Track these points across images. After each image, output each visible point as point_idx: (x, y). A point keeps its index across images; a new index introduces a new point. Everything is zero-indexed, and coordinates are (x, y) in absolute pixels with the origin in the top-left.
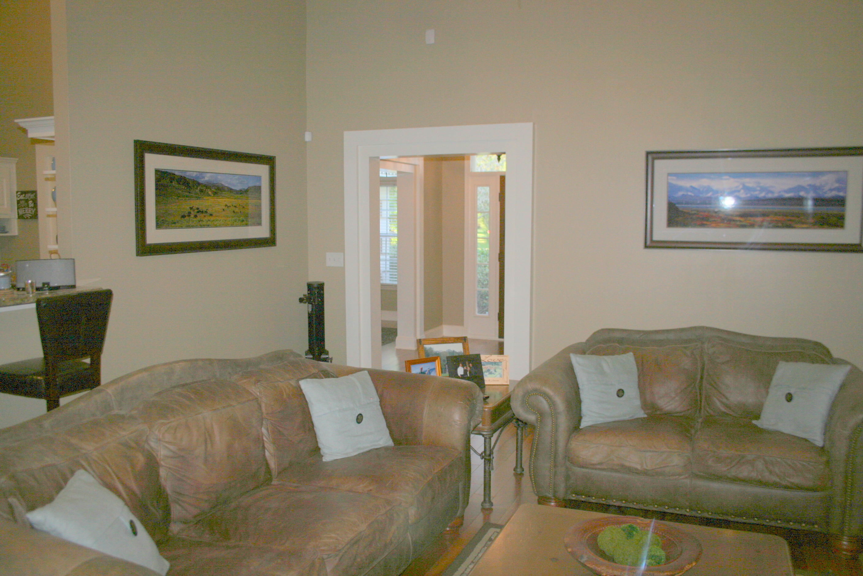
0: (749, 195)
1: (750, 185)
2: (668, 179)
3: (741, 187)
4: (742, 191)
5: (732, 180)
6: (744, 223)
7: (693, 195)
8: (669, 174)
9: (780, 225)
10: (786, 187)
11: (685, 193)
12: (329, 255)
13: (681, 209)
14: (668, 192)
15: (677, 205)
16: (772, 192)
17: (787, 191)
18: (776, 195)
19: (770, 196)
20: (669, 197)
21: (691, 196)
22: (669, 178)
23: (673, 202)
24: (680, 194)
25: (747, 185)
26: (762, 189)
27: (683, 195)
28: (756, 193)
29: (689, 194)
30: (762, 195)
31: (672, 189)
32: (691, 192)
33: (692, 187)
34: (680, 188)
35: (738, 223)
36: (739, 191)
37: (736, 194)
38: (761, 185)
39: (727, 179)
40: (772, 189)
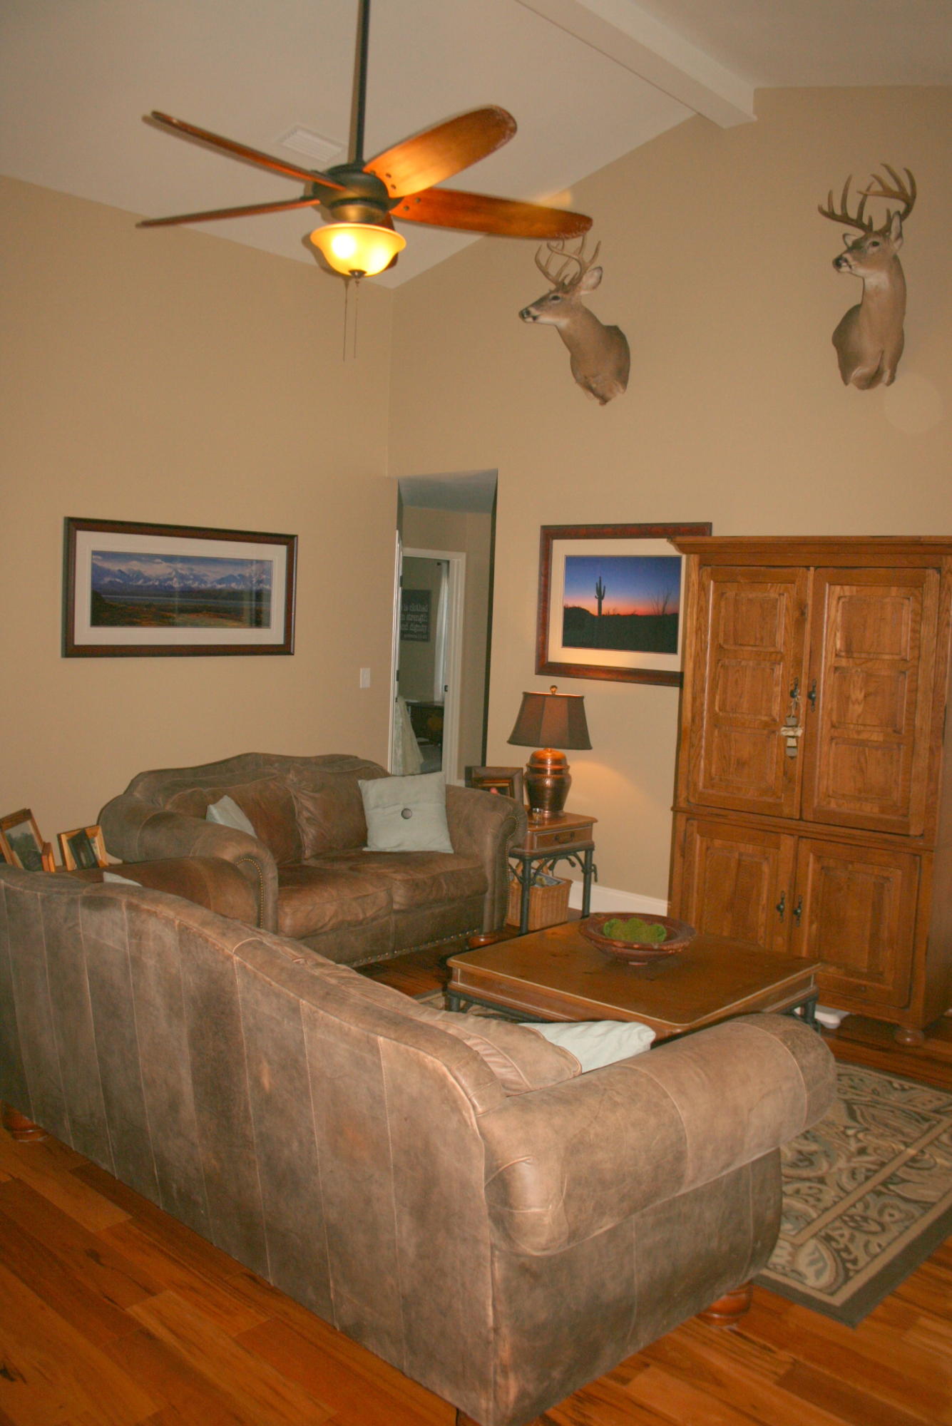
0: (182, 585)
1: (183, 572)
2: (92, 559)
3: (174, 573)
4: (175, 579)
5: (164, 564)
6: (178, 621)
7: (121, 582)
8: (95, 553)
10: (219, 577)
11: (113, 580)
13: (108, 601)
14: (93, 577)
15: (103, 596)
16: (205, 582)
17: (220, 581)
18: (209, 585)
19: (203, 586)
20: (94, 584)
21: (119, 583)
22: (94, 557)
23: (98, 591)
24: (107, 580)
25: (180, 571)
26: (196, 578)
27: (110, 582)
28: (189, 583)
29: (118, 580)
30: (195, 585)
31: (97, 573)
32: (119, 578)
33: (120, 571)
34: (108, 572)
35: (172, 620)
36: (172, 579)
37: (170, 583)
38: (194, 572)
39: (158, 563)
40: (205, 578)
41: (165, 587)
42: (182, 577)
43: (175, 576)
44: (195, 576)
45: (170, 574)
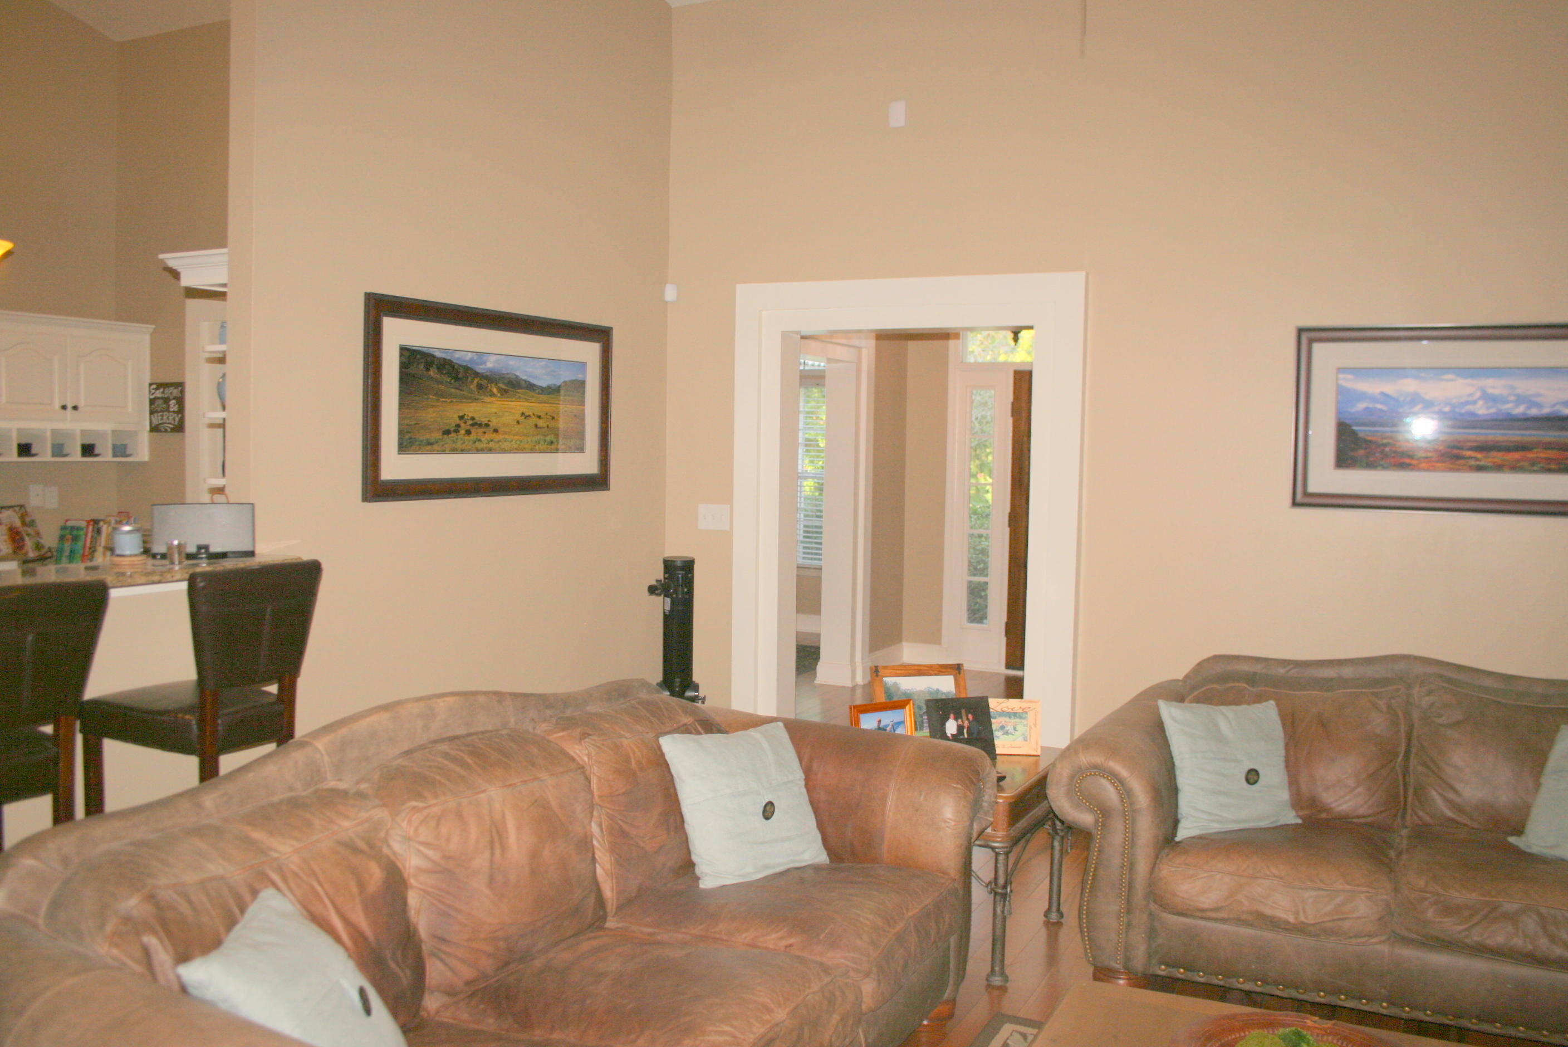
0: (1493, 410)
1: (1497, 392)
2: (1337, 379)
3: (1478, 394)
4: (1480, 403)
5: (1460, 381)
6: (1482, 463)
7: (1384, 408)
8: (1340, 370)
9: (1553, 466)
11: (1371, 405)
12: (703, 509)
13: (1361, 435)
14: (1338, 402)
15: (1355, 428)
16: (1539, 406)
18: (1546, 411)
19: (1534, 412)
20: (1339, 412)
21: (1381, 410)
22: (1341, 376)
23: (1347, 421)
24: (1361, 406)
25: (1490, 391)
26: (1520, 399)
27: (1367, 408)
28: (1507, 407)
29: (1379, 406)
30: (1519, 410)
31: (1344, 396)
32: (1382, 403)
33: (1384, 394)
34: (1362, 396)
35: (1472, 462)
36: (1474, 402)
37: (1470, 408)
38: (1518, 391)
39: (1451, 380)
40: (1539, 399)
41: (1462, 415)
42: (1490, 399)
43: (1480, 398)
44: (1518, 396)
45: (1470, 395)
